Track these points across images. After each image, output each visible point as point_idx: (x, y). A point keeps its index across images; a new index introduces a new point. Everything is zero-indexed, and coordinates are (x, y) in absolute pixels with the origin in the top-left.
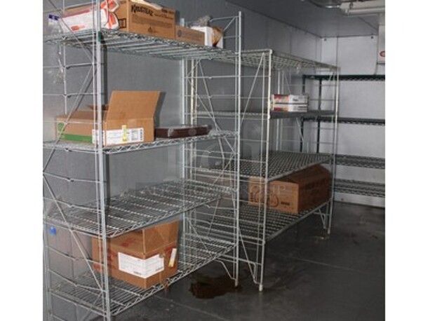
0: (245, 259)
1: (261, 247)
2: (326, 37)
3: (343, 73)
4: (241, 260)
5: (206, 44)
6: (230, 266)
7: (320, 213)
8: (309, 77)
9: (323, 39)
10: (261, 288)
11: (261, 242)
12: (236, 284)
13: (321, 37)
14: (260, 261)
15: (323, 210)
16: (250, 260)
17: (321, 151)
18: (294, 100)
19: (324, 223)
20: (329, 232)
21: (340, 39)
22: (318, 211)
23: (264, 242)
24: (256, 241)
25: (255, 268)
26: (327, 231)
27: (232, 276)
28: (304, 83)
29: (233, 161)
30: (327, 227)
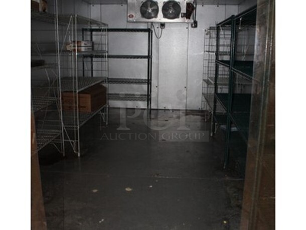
0: (68, 139)
1: (77, 131)
2: (94, 4)
3: (110, 27)
4: (66, 140)
5: (40, 10)
6: (59, 145)
7: (101, 113)
8: (86, 30)
9: (92, 5)
10: (79, 155)
11: (77, 128)
12: (64, 155)
13: (90, 4)
14: (77, 139)
15: (102, 111)
16: (71, 139)
17: (94, 76)
18: (85, 44)
19: (104, 118)
20: (107, 123)
21: (103, 6)
22: (99, 112)
23: (78, 127)
24: (73, 128)
25: (74, 144)
26: (106, 123)
27: (61, 151)
28: (83, 33)
29: (56, 81)
30: (106, 120)
